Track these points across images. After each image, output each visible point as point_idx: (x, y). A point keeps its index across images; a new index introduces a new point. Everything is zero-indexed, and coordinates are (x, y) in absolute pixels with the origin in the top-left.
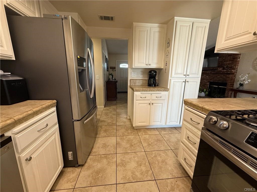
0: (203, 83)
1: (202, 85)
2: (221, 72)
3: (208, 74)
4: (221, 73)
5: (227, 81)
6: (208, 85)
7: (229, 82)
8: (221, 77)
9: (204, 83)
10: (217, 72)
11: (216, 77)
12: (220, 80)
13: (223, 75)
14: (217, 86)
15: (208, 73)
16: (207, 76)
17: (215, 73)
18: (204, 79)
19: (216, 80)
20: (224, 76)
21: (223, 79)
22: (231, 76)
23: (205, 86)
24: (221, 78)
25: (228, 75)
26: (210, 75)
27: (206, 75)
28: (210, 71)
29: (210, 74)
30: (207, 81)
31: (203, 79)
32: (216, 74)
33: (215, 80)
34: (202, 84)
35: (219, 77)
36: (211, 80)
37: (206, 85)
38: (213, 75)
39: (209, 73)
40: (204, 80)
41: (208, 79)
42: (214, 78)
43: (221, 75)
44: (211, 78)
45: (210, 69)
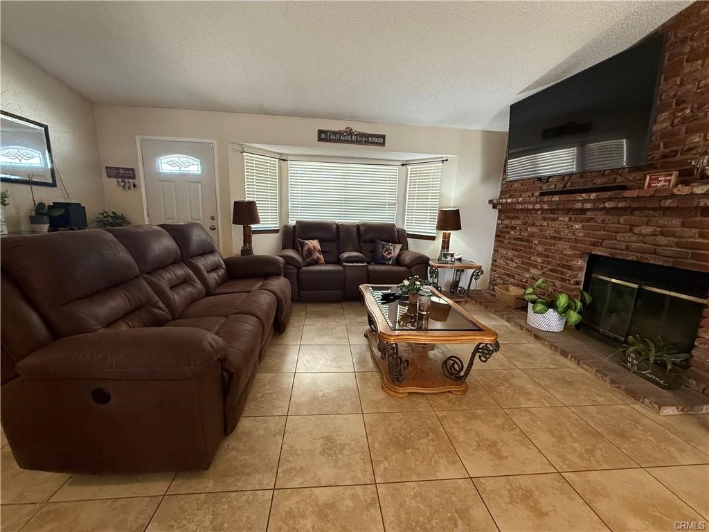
0: (553, 258)
1: (552, 270)
2: (666, 198)
3: (583, 211)
4: (669, 208)
6: (580, 269)
8: (662, 234)
9: (561, 259)
10: (632, 199)
11: (631, 230)
12: (655, 253)
13: (676, 222)
14: (636, 286)
15: (579, 205)
16: (576, 221)
17: (621, 205)
18: (560, 239)
19: (627, 248)
20: (683, 225)
21: (677, 245)
23: (562, 273)
24: (662, 240)
26: (590, 219)
27: (570, 219)
28: (593, 196)
29: (589, 214)
30: (573, 248)
31: (554, 238)
32: (631, 211)
33: (623, 245)
34: (549, 264)
35: (648, 230)
36: (594, 244)
37: (570, 273)
39: (588, 206)
40: (560, 245)
41: (581, 242)
42: (618, 238)
43: (663, 221)
44: (598, 233)
45: (595, 184)
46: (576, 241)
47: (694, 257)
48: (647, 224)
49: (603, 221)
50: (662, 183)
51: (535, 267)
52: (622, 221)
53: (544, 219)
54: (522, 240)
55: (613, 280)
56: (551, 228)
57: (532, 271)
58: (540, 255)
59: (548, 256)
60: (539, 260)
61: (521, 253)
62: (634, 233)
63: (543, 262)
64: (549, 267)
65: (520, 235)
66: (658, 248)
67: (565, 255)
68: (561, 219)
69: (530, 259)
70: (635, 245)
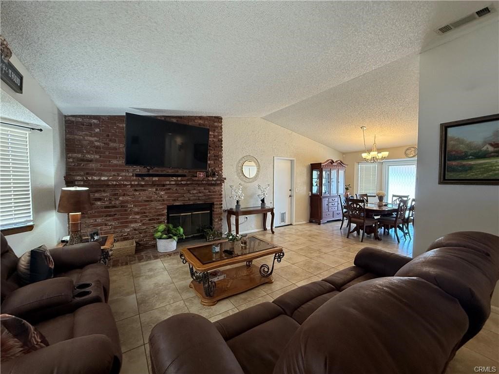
0: (150, 213)
1: (150, 220)
5: (213, 198)
6: (165, 214)
7: (217, 201)
8: (200, 193)
9: (156, 212)
10: (194, 180)
12: (199, 199)
13: (203, 188)
14: (191, 214)
15: (168, 183)
16: (162, 190)
17: (188, 183)
18: (152, 201)
19: (189, 200)
20: (205, 189)
21: (205, 196)
22: (217, 188)
24: (200, 195)
25: (212, 188)
26: (169, 189)
27: (157, 190)
28: (179, 178)
29: (168, 187)
30: (163, 204)
31: (147, 201)
33: (187, 199)
34: (147, 217)
35: (195, 192)
36: (174, 200)
38: (178, 188)
40: (153, 204)
41: (167, 200)
42: (185, 196)
43: (199, 188)
44: (175, 195)
45: (168, 172)
46: (164, 200)
47: (209, 199)
48: (194, 189)
49: (176, 190)
50: (202, 176)
51: (136, 222)
52: (185, 189)
53: (136, 190)
54: (114, 207)
55: (182, 214)
56: (142, 196)
57: (132, 225)
58: (137, 213)
59: (145, 213)
60: (138, 217)
61: (116, 217)
62: (190, 193)
63: (142, 217)
64: (147, 219)
65: (110, 203)
66: (200, 198)
67: (159, 209)
68: (150, 190)
69: (127, 218)
70: (192, 198)
